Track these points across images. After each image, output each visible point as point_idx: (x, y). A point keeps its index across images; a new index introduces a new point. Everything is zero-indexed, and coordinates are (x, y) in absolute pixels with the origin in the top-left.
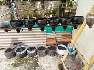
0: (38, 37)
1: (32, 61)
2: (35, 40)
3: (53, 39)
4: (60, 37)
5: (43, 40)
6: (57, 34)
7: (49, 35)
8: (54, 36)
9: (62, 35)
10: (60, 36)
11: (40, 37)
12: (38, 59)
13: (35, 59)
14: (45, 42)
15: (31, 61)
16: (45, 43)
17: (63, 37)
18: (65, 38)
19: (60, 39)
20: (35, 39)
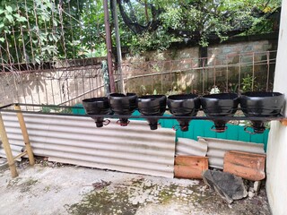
0: (154, 148)
1: (120, 211)
2: (145, 154)
3: (199, 159)
4: (223, 158)
5: (166, 157)
6: (211, 144)
7: (186, 145)
8: (202, 150)
9: (230, 152)
10: (222, 154)
11: (158, 149)
12: (135, 210)
13: (128, 208)
14: (171, 165)
15: (117, 209)
16: (172, 169)
17: (232, 158)
18: (238, 161)
19: (220, 162)
20: (144, 151)
